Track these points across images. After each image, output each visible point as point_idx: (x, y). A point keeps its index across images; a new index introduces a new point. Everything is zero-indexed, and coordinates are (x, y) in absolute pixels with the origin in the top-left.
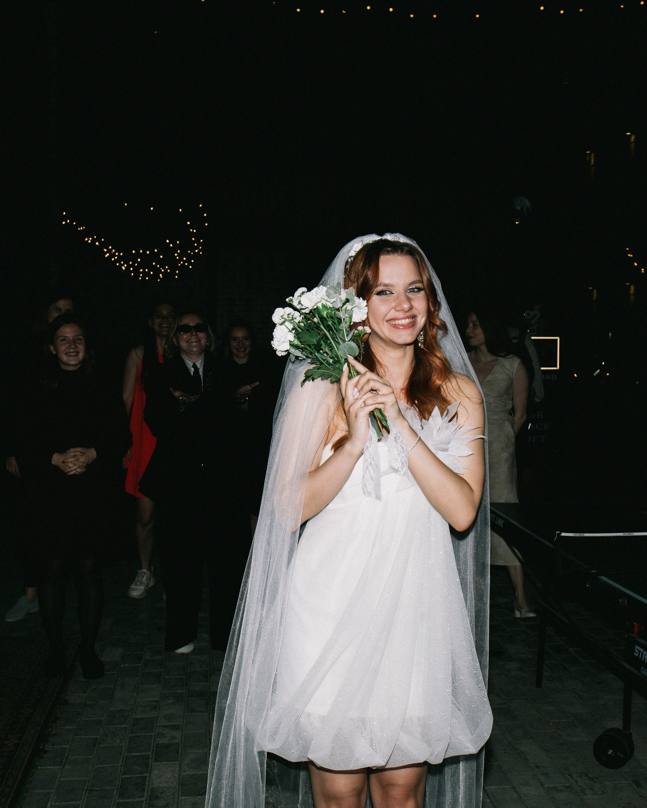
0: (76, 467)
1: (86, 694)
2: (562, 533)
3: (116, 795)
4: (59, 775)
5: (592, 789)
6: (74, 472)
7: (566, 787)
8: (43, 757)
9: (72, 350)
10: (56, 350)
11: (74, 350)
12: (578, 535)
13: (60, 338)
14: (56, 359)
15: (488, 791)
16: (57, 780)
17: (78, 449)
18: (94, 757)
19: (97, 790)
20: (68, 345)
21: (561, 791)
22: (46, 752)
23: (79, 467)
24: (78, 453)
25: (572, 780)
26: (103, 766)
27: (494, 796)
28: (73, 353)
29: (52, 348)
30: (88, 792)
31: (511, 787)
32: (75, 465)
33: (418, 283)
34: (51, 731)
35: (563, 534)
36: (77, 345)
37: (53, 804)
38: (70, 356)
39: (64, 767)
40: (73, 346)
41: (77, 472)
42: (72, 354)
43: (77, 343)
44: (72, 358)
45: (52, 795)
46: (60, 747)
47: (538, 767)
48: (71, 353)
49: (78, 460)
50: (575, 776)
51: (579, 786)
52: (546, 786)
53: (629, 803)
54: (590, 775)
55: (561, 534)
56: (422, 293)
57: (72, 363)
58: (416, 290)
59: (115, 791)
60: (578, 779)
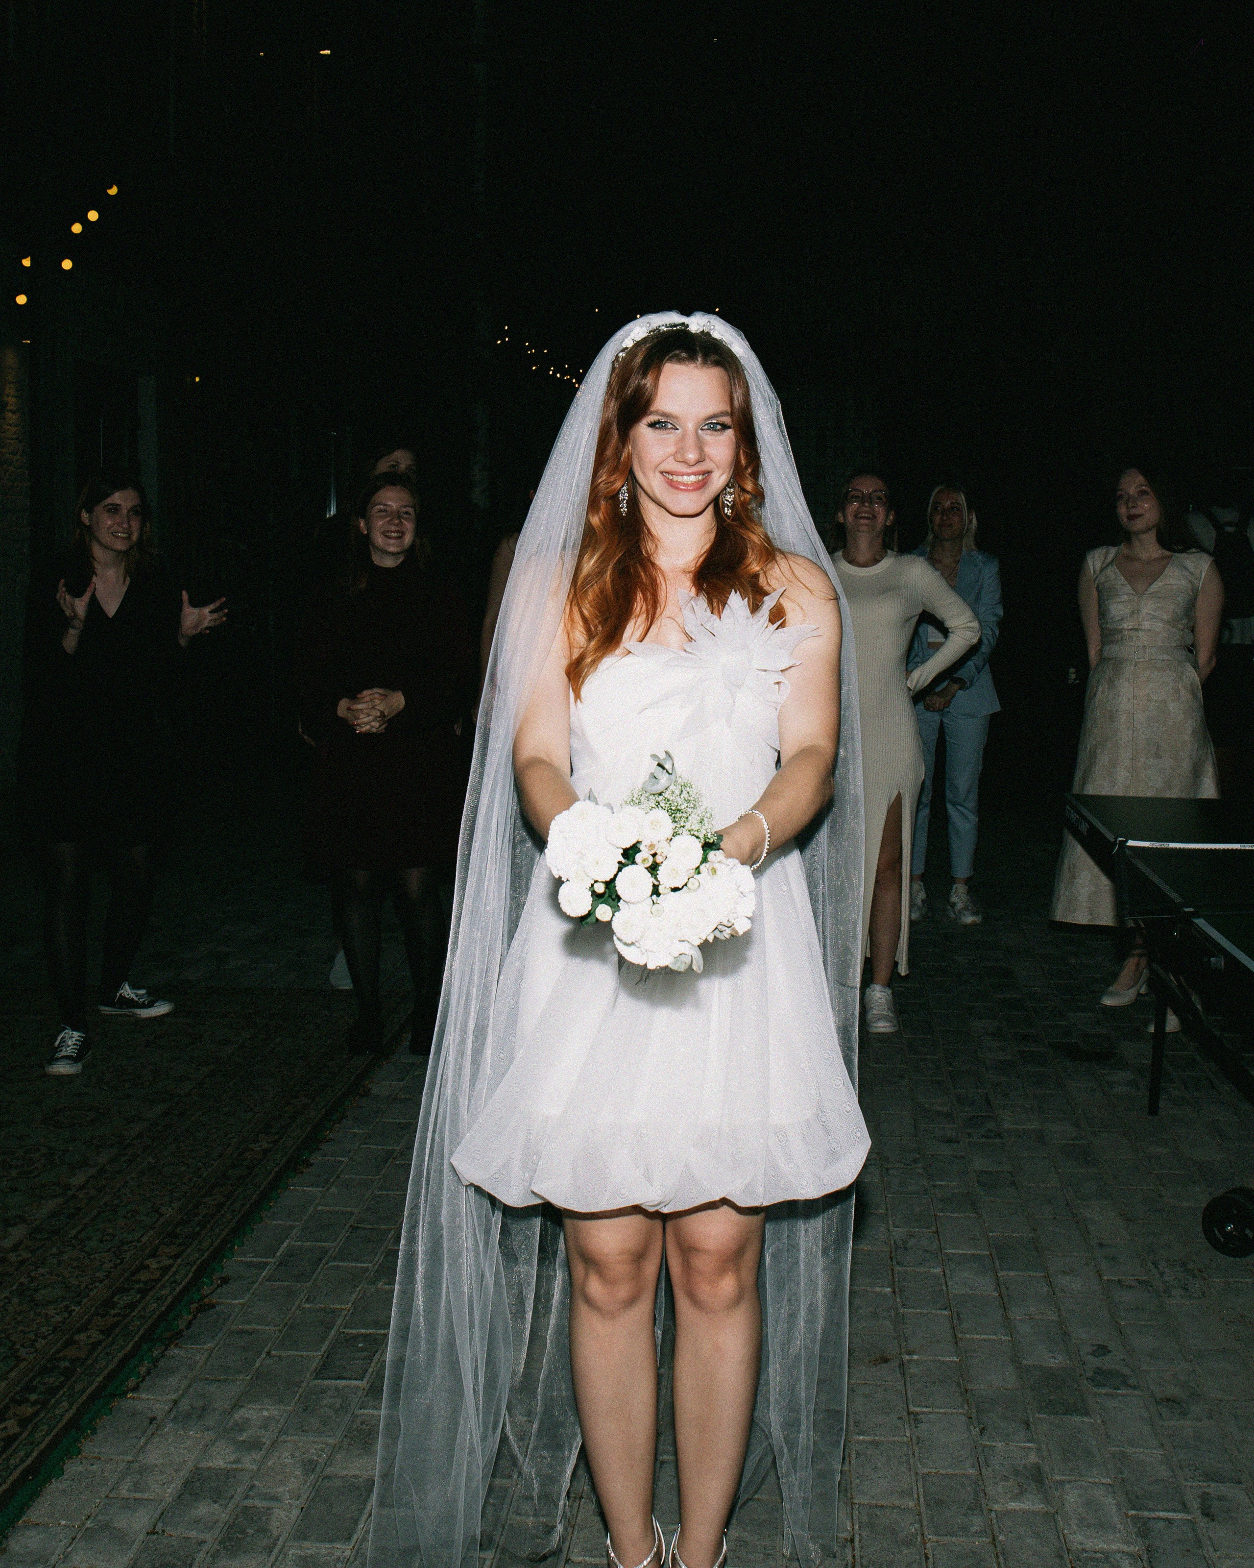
0: (371, 718)
1: (402, 1083)
2: (1130, 841)
3: (391, 1239)
4: (317, 1202)
5: (1186, 1289)
6: (368, 727)
7: (1140, 1282)
8: (302, 1172)
9: (393, 528)
10: (369, 527)
11: (397, 528)
12: (1156, 845)
13: (378, 507)
14: (366, 541)
15: (1001, 1279)
16: (311, 1209)
17: (376, 690)
18: (380, 1179)
19: (364, 1229)
20: (388, 519)
21: (1130, 1287)
22: (309, 1165)
23: (375, 720)
24: (376, 696)
25: (1154, 1271)
26: (389, 1193)
27: (1007, 1288)
28: (394, 532)
29: (362, 524)
30: (351, 1229)
31: (1043, 1274)
32: (369, 715)
33: (722, 416)
34: (329, 1135)
35: (1131, 843)
36: (403, 521)
37: (293, 1243)
38: (390, 538)
39: (328, 1190)
40: (396, 522)
41: (373, 727)
42: (393, 534)
43: (403, 518)
44: (392, 541)
45: (295, 1231)
46: (333, 1159)
47: (1101, 1245)
48: (391, 532)
49: (373, 708)
50: (1162, 1264)
51: (1164, 1282)
52: (1106, 1278)
53: (1242, 1316)
54: (1191, 1266)
55: (1126, 841)
56: (730, 433)
57: (392, 549)
58: (719, 427)
59: (393, 1232)
60: (1167, 1270)
